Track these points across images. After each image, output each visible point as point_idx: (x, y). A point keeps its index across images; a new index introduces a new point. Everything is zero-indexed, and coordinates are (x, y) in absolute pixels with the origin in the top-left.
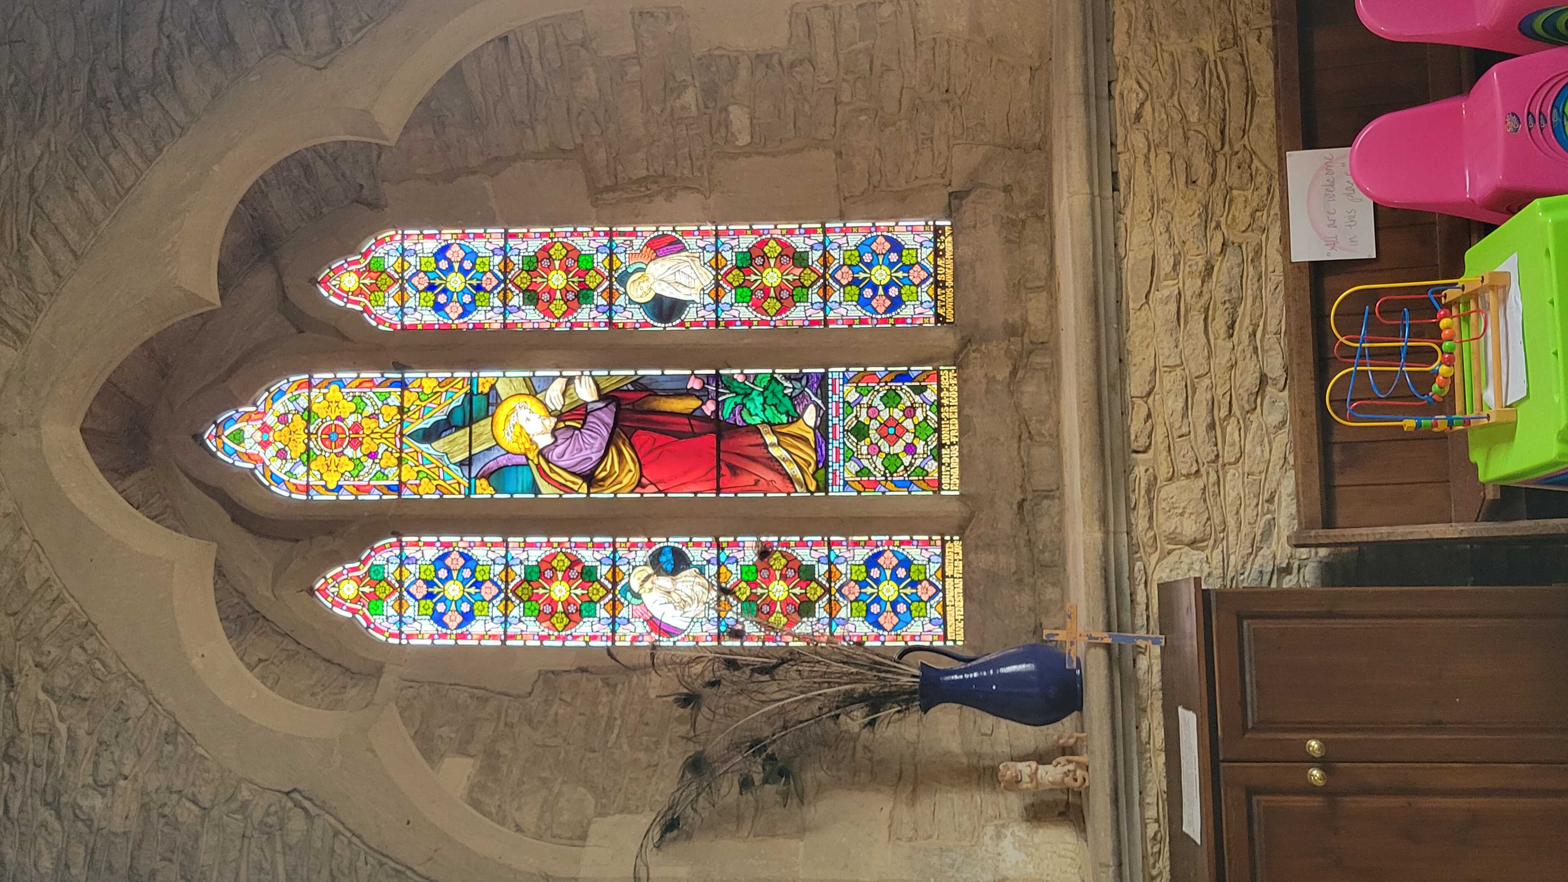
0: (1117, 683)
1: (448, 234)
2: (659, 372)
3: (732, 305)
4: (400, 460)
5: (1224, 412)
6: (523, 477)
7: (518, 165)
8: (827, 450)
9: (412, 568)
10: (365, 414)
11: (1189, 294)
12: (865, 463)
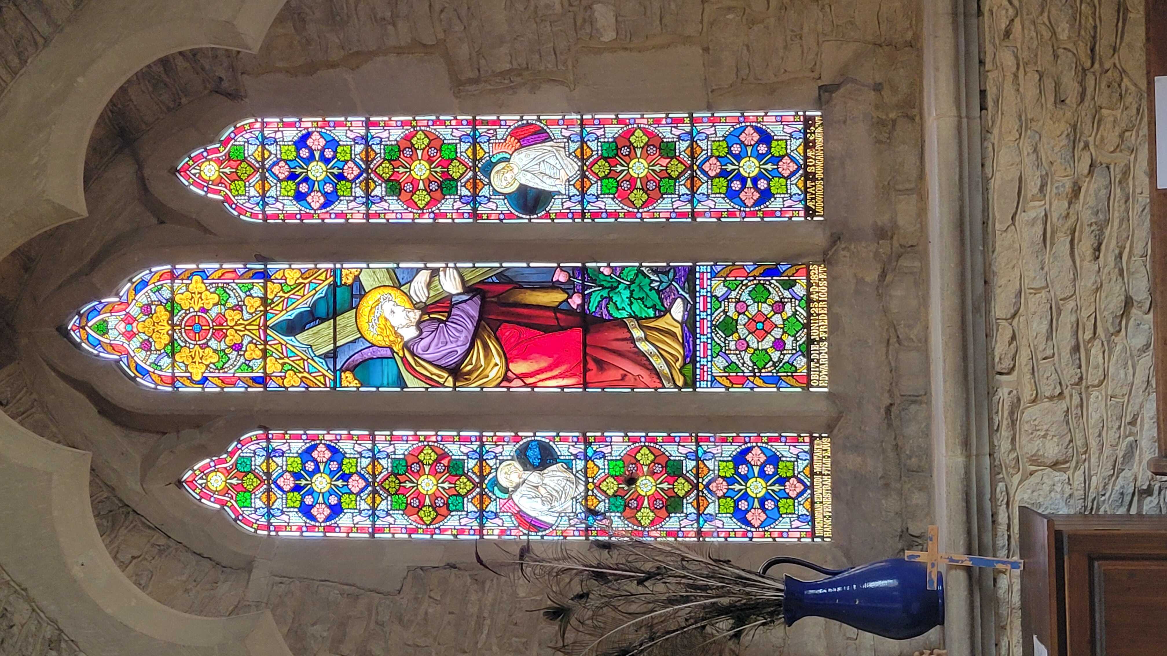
0: (977, 604)
1: (308, 122)
2: (524, 265)
3: (598, 197)
4: (264, 352)
5: (1088, 335)
6: (389, 370)
7: (380, 59)
8: (695, 345)
9: (279, 460)
10: (229, 305)
11: (1055, 216)
12: (733, 358)
